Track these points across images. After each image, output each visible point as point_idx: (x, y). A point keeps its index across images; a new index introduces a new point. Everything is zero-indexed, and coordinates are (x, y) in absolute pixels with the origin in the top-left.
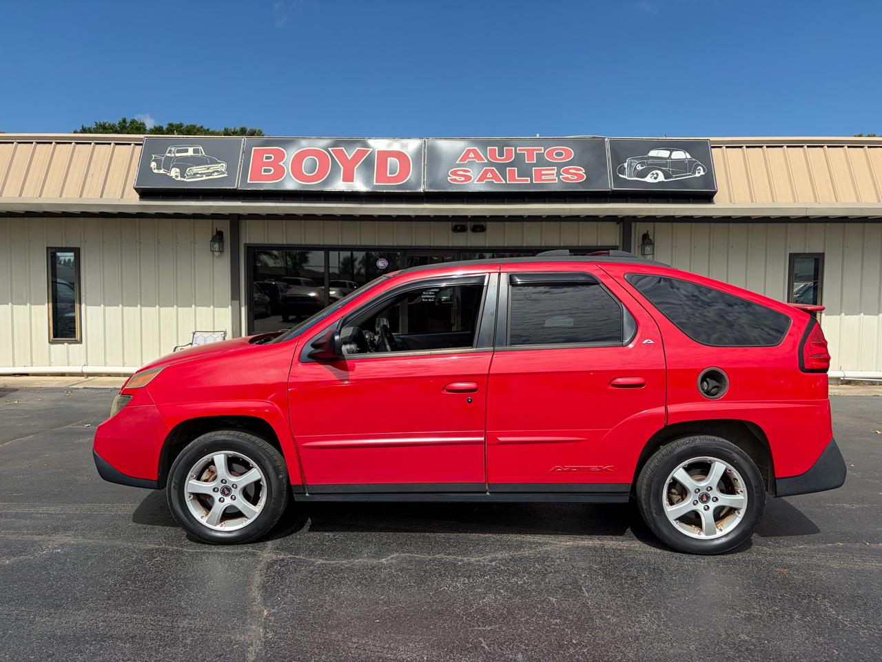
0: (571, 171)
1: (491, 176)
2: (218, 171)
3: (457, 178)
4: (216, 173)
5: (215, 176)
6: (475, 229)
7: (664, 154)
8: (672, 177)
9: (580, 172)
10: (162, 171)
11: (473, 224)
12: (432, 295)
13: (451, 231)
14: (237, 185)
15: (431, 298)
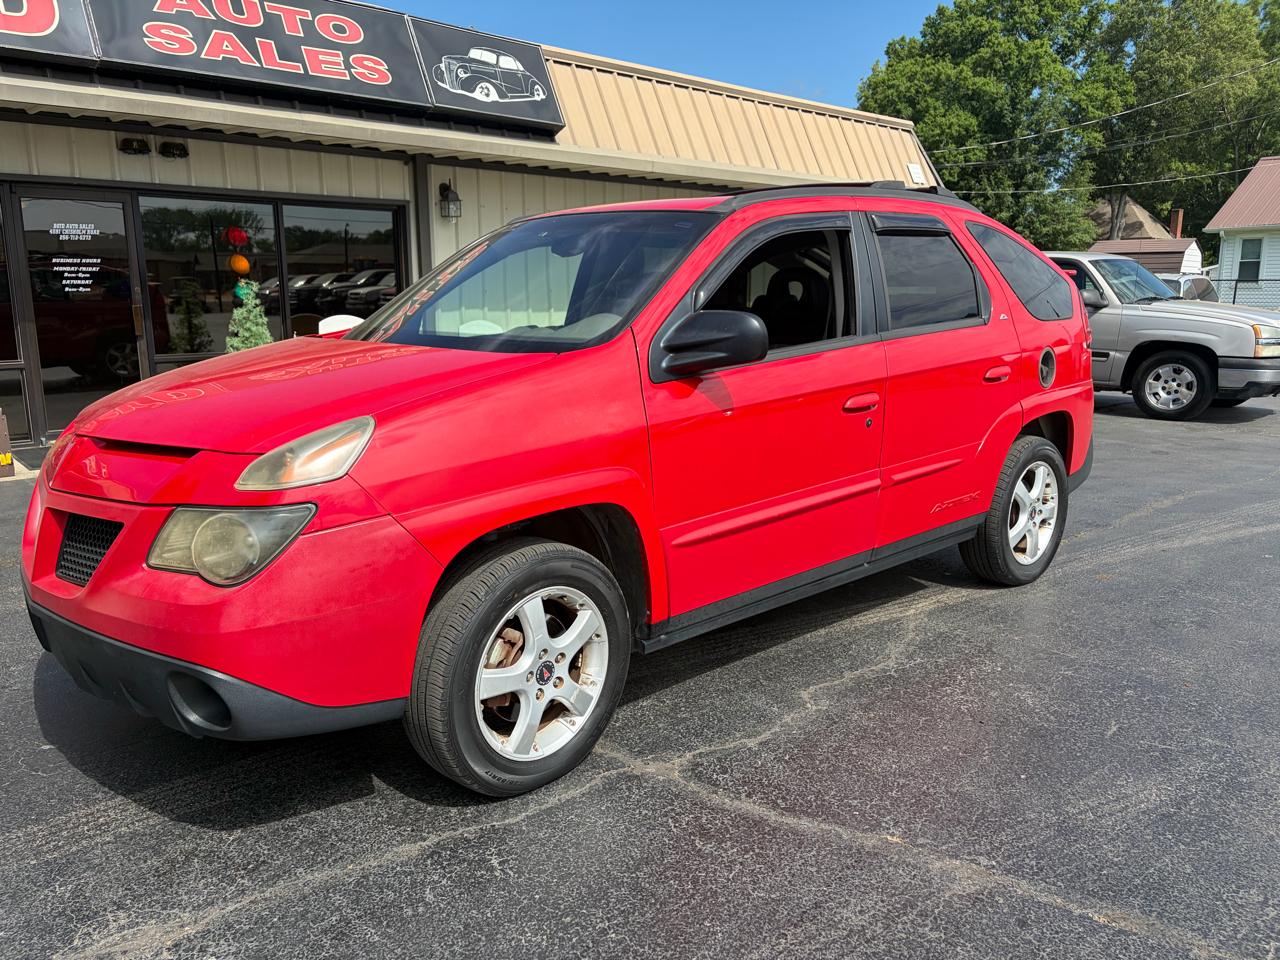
0: (366, 63)
1: (230, 49)
3: (163, 42)
6: (167, 151)
7: (488, 57)
8: (507, 97)
9: (381, 68)
11: (160, 140)
12: (85, 279)
13: (115, 150)
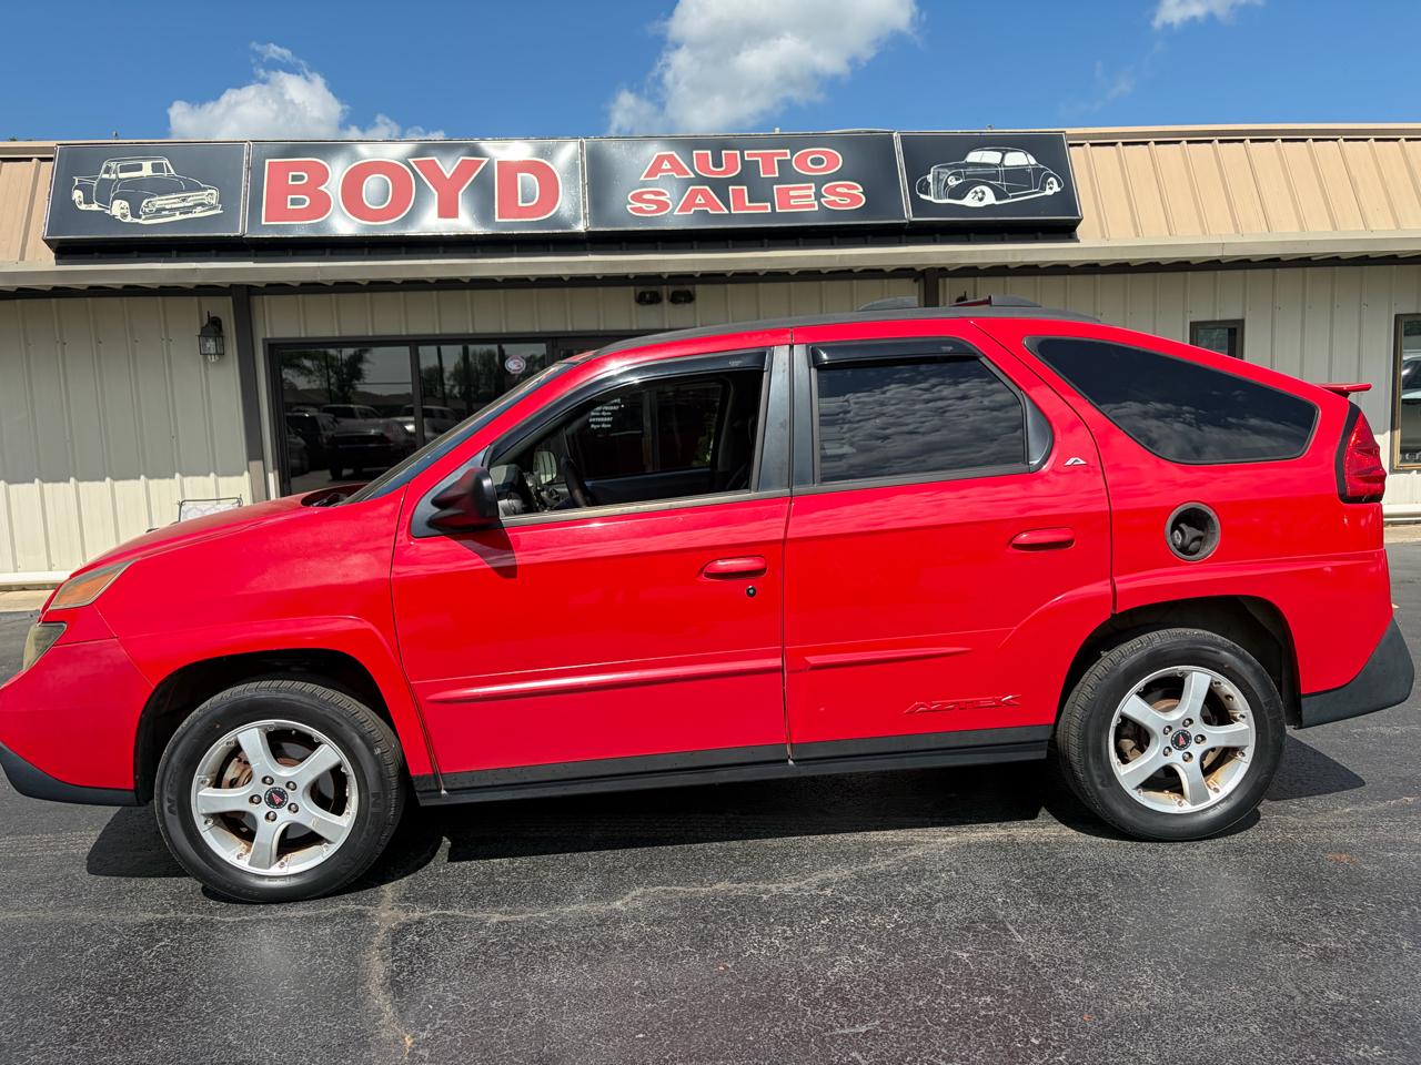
0: (838, 190)
1: (703, 201)
2: (202, 205)
3: (643, 206)
4: (199, 208)
5: (199, 213)
6: (676, 298)
7: (992, 157)
8: (1008, 197)
9: (855, 192)
10: (95, 207)
11: (672, 289)
12: (607, 416)
13: (633, 301)
14: (242, 229)
15: (606, 423)
